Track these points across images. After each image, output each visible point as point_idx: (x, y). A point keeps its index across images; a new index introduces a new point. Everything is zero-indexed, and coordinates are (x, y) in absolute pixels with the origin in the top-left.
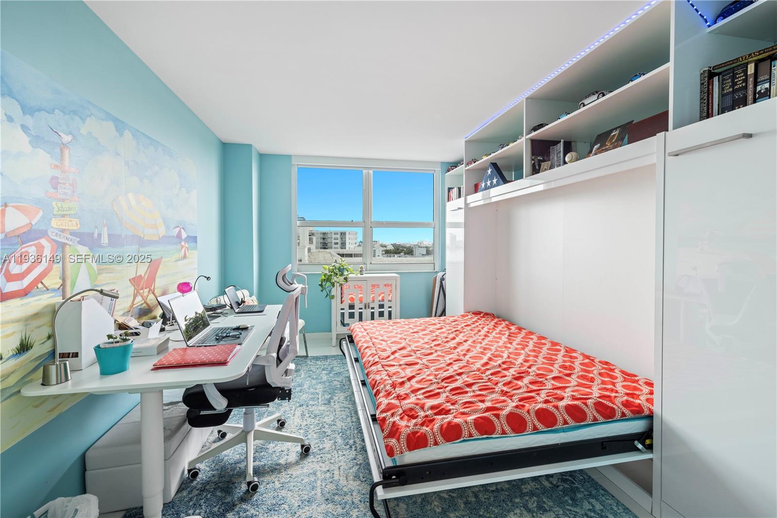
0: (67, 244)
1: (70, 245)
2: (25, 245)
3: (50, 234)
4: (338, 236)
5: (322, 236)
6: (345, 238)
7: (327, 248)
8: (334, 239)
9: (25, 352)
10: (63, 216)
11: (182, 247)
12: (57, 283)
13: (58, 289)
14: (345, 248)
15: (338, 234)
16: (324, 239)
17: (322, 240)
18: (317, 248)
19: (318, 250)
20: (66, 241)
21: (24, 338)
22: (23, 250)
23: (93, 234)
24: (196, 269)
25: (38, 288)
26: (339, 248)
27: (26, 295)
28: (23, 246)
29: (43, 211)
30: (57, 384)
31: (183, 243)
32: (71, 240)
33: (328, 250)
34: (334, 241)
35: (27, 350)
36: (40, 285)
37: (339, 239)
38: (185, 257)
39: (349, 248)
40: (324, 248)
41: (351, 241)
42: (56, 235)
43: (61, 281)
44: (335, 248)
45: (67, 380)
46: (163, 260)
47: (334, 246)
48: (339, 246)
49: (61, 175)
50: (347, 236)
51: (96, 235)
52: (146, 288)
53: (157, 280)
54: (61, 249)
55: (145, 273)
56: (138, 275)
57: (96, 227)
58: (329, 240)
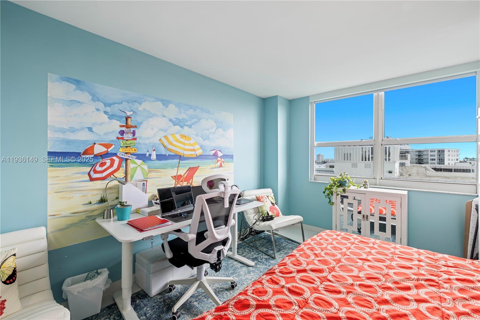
0: (129, 159)
1: (130, 160)
2: (104, 159)
3: (118, 155)
4: (436, 153)
5: (417, 153)
6: (444, 155)
7: (423, 164)
8: (431, 156)
9: (103, 203)
10: (127, 147)
11: (218, 161)
12: (122, 176)
13: (123, 178)
14: (444, 164)
15: (435, 151)
16: (419, 156)
17: (417, 157)
18: (411, 163)
19: (413, 165)
20: (129, 158)
21: (103, 197)
22: (103, 161)
23: (146, 154)
24: (232, 173)
25: (111, 177)
26: (436, 163)
27: (104, 180)
28: (103, 160)
29: (115, 145)
30: (106, 219)
31: (219, 159)
32: (131, 157)
33: (423, 165)
34: (430, 158)
35: (104, 202)
36: (112, 176)
37: (436, 155)
38: (221, 166)
39: (449, 164)
40: (420, 163)
41: (451, 158)
42: (122, 155)
43: (124, 175)
44: (431, 163)
45: (110, 217)
46: (200, 168)
47: (430, 161)
48: (436, 161)
49: (125, 129)
50: (446, 153)
51: (147, 155)
52: (185, 181)
53: (194, 178)
54: (125, 161)
55: (185, 174)
56: (178, 175)
57: (148, 151)
58: (424, 157)
